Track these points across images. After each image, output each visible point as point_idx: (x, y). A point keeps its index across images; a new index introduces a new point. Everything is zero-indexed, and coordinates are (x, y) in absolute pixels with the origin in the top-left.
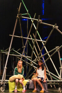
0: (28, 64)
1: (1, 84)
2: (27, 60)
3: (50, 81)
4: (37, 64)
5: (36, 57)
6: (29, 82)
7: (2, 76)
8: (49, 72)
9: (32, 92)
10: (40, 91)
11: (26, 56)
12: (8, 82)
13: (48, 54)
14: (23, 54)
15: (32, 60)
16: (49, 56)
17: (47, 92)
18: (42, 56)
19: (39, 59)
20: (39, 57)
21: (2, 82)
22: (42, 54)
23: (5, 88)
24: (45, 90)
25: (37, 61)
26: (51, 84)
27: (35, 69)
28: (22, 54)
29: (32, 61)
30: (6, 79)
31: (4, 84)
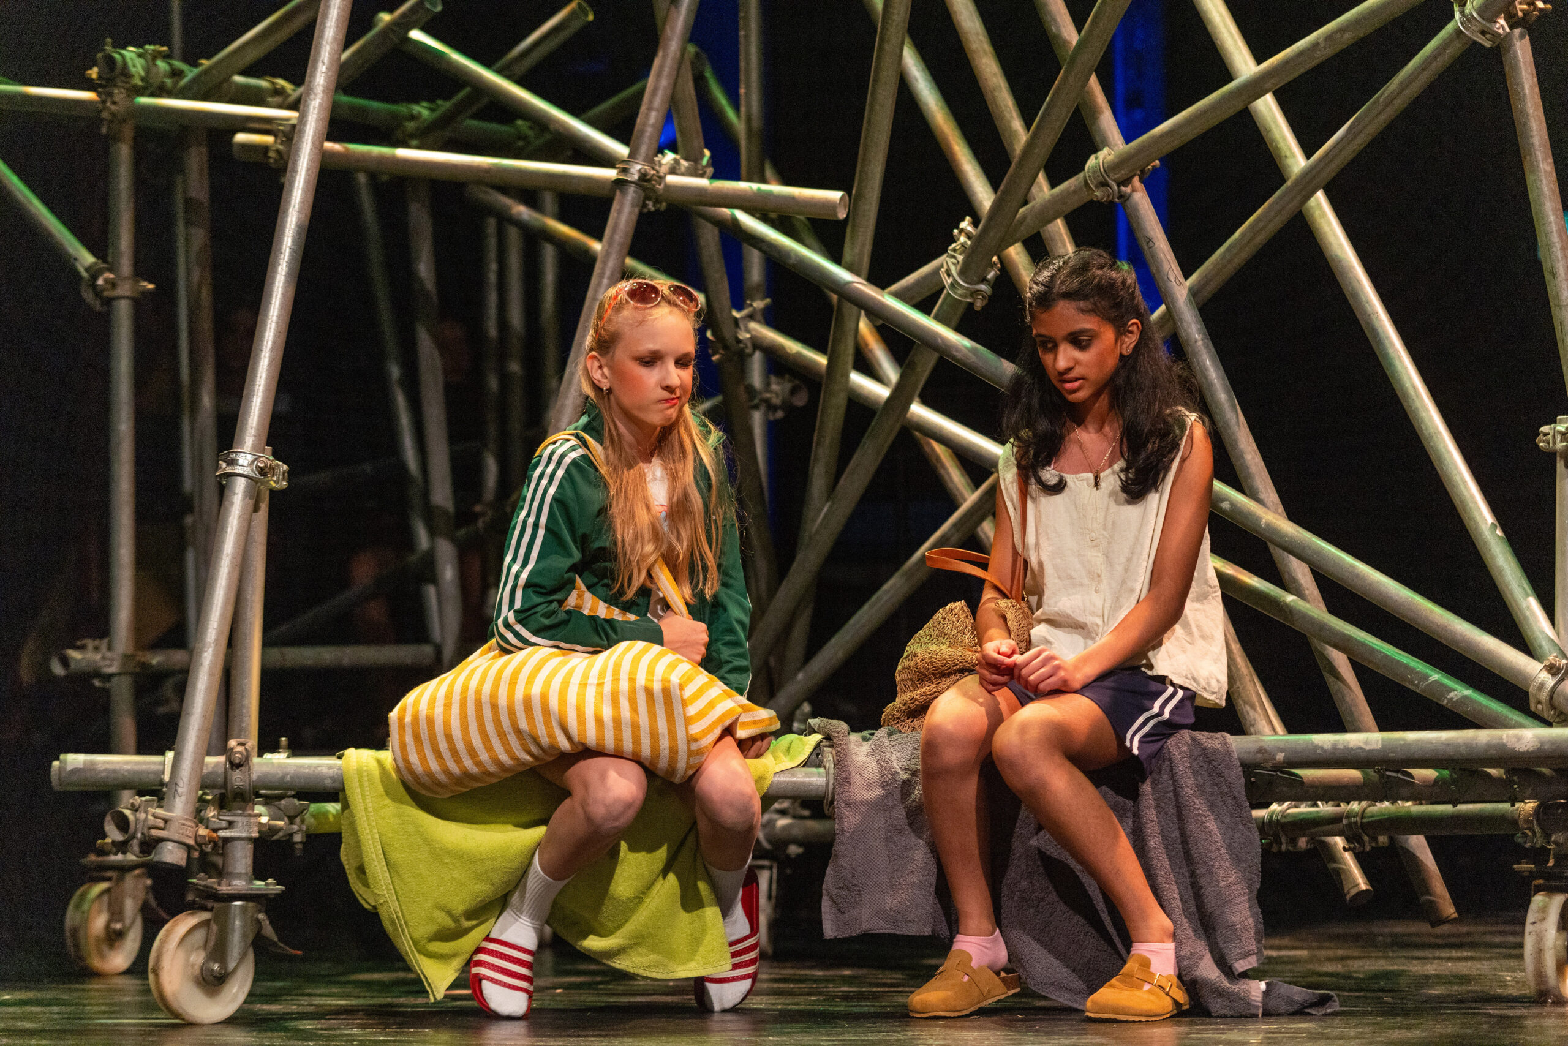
0: (777, 362)
1: (172, 855)
2: (755, 273)
3: (1324, 740)
4: (1008, 368)
5: (984, 195)
6: (816, 779)
7: (182, 679)
8: (1290, 529)
9: (904, 1016)
10: (1095, 980)
11: (725, 168)
12: (335, 793)
13: (1268, 108)
14: (650, 118)
15: (880, 277)
16: (1297, 161)
17: (1243, 1015)
18: (1122, 172)
19: (1038, 249)
20: (1043, 190)
21: (180, 807)
22: (1107, 123)
23: (259, 945)
24: (1208, 970)
25: (1006, 281)
26: (1333, 823)
27: (956, 477)
28: (622, 130)
29: (888, 300)
30: (267, 745)
31: (242, 859)
